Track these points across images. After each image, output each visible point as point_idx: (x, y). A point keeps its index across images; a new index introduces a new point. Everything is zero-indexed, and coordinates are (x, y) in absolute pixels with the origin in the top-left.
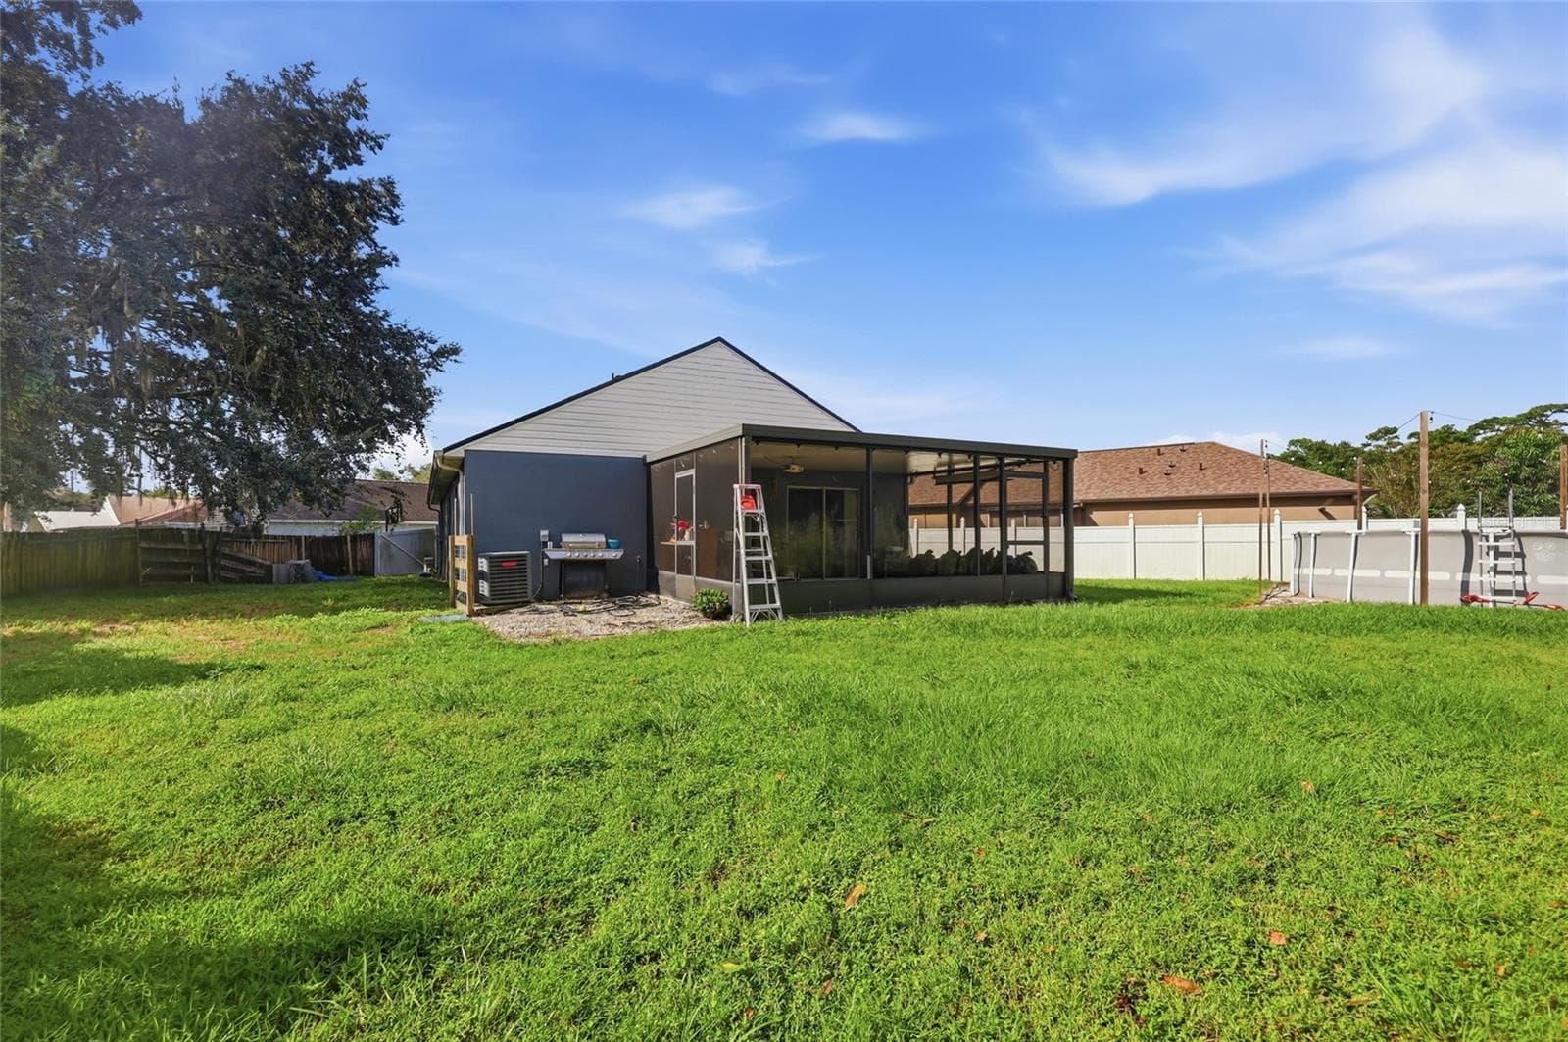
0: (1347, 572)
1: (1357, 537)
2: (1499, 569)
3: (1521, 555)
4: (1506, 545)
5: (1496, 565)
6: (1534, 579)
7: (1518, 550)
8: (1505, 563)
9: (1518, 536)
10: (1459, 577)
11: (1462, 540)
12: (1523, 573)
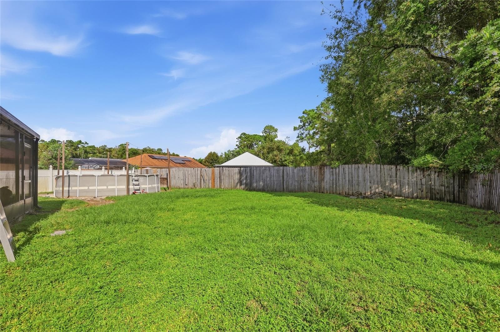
6: (141, 186)
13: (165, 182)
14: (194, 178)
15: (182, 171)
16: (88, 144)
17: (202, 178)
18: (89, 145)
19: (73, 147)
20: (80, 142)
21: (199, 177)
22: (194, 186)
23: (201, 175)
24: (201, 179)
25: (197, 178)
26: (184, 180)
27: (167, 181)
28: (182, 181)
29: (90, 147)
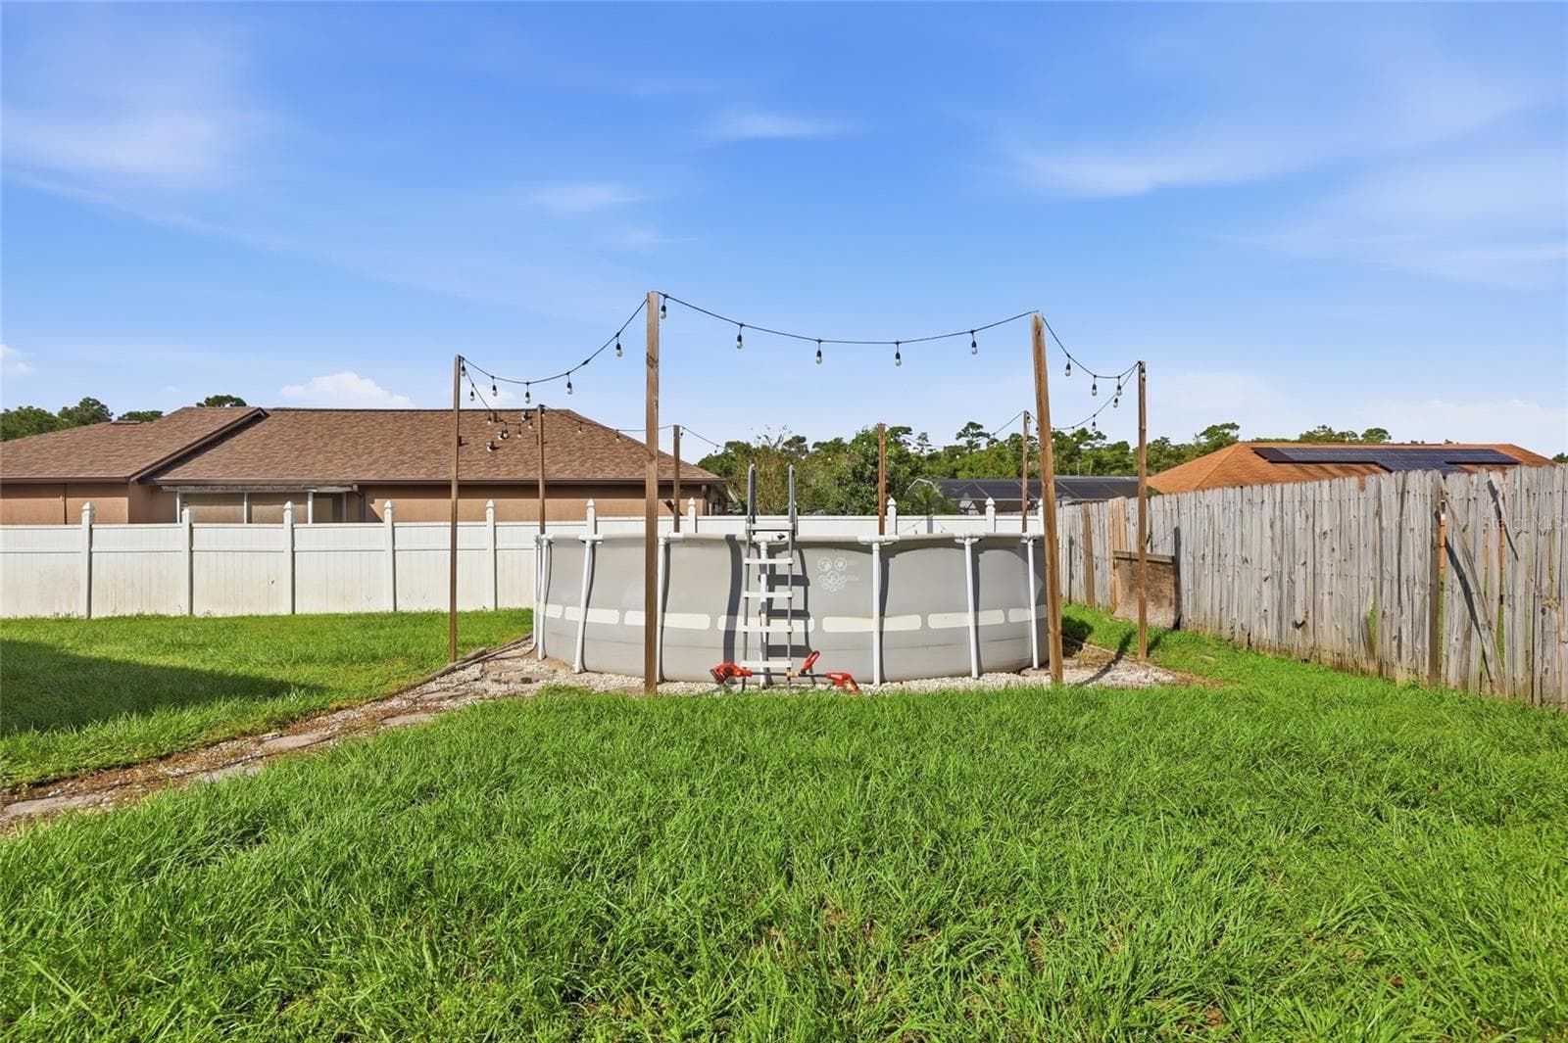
0: (575, 614)
1: (593, 546)
2: (775, 607)
3: (802, 581)
4: (783, 562)
5: (770, 601)
6: (819, 624)
7: (797, 571)
8: (782, 596)
9: (800, 546)
10: (722, 623)
11: (726, 554)
12: (803, 614)
13: (1167, 588)
14: (1368, 564)
15: (1268, 507)
16: (1104, 438)
17: (1450, 576)
18: (1107, 442)
19: (1064, 453)
20: (1083, 432)
21: (1416, 564)
22: (1370, 645)
23: (1440, 546)
24: (1436, 589)
25: (1391, 568)
26: (1282, 581)
27: (1177, 586)
28: (1266, 587)
29: (1114, 447)
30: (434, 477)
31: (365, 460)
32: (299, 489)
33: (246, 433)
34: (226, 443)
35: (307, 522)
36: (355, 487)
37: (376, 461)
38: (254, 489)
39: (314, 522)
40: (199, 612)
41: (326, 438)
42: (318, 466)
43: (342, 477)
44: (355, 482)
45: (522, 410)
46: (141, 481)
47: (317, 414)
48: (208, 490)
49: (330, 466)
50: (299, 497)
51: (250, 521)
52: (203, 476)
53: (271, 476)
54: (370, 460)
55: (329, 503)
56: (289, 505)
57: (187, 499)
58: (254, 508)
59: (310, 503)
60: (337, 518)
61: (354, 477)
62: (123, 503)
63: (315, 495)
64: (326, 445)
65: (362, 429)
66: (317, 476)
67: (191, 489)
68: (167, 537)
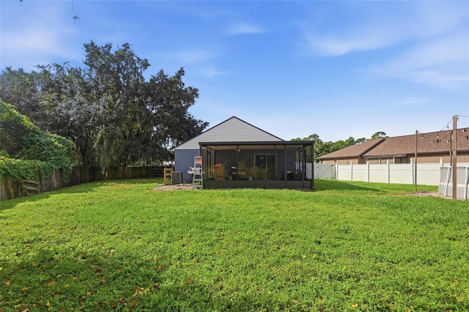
30: (428, 152)
31: (409, 148)
32: (391, 156)
33: (381, 144)
34: (377, 147)
35: (393, 163)
36: (405, 155)
37: (412, 148)
38: (381, 157)
39: (395, 163)
40: (370, 181)
41: (399, 144)
42: (397, 151)
43: (402, 153)
44: (406, 154)
45: (463, 129)
46: (360, 156)
47: (397, 138)
48: (372, 157)
49: (400, 150)
50: (390, 158)
51: (381, 164)
52: (371, 154)
53: (386, 154)
54: (410, 148)
55: (399, 159)
56: (388, 160)
57: (368, 159)
58: (381, 161)
59: (394, 159)
60: (401, 162)
61: (405, 153)
62: (357, 160)
63: (395, 157)
64: (399, 145)
65: (409, 140)
66: (396, 153)
67: (369, 157)
68: (364, 167)
